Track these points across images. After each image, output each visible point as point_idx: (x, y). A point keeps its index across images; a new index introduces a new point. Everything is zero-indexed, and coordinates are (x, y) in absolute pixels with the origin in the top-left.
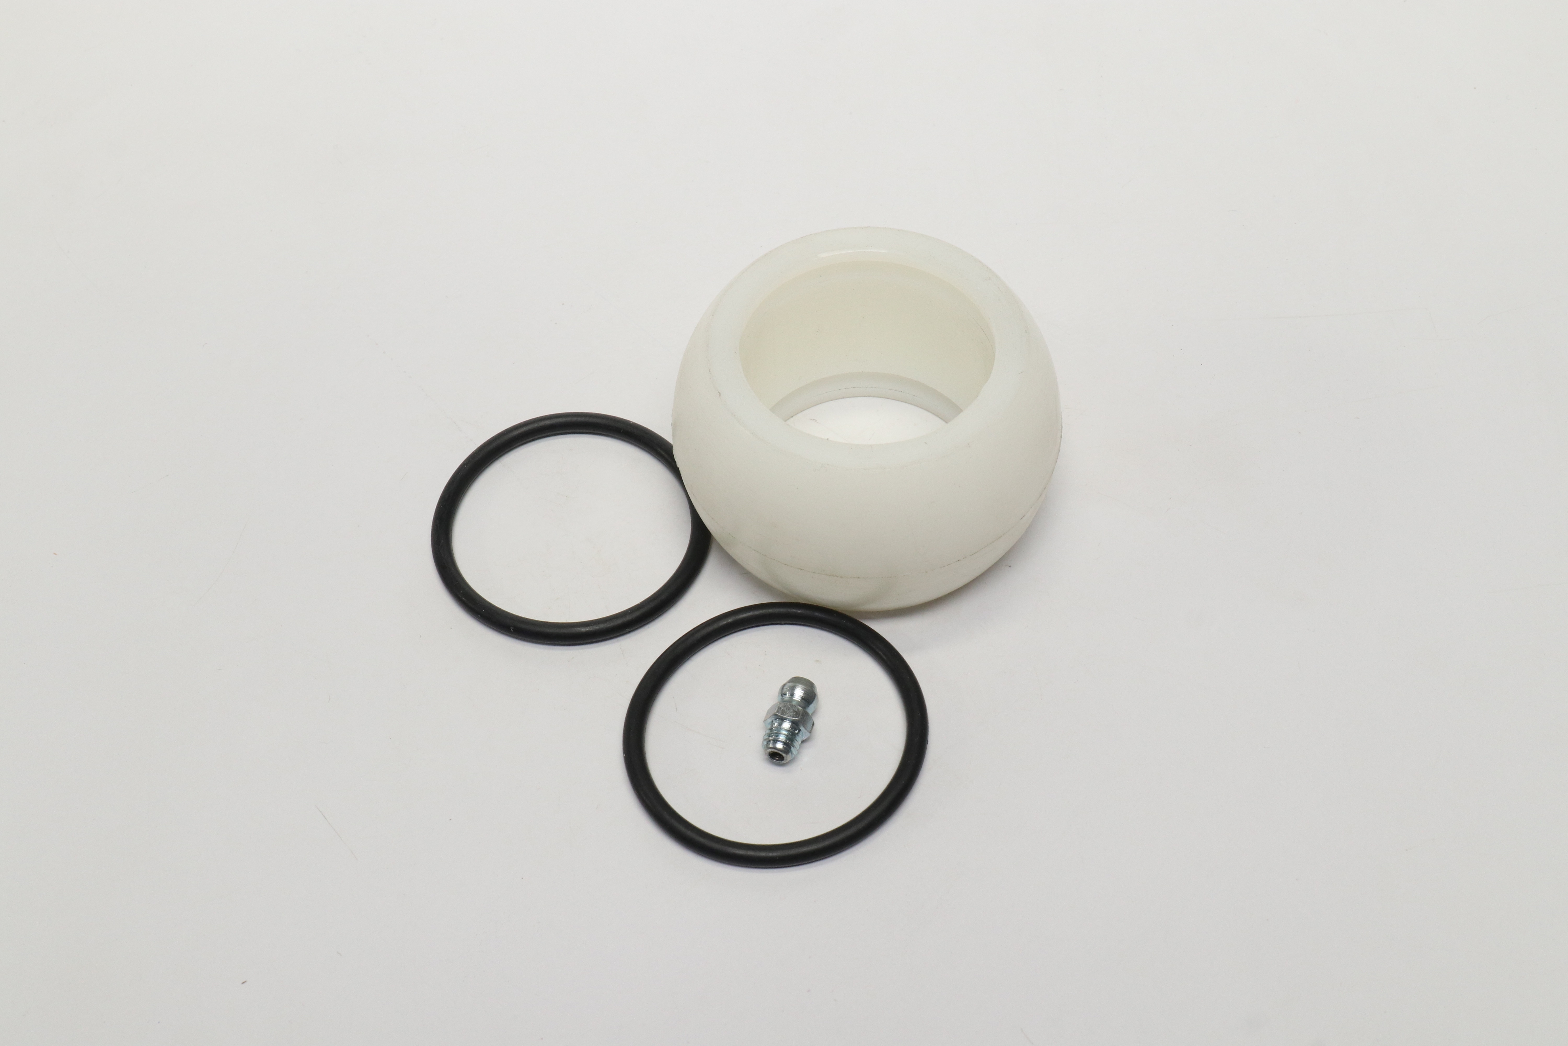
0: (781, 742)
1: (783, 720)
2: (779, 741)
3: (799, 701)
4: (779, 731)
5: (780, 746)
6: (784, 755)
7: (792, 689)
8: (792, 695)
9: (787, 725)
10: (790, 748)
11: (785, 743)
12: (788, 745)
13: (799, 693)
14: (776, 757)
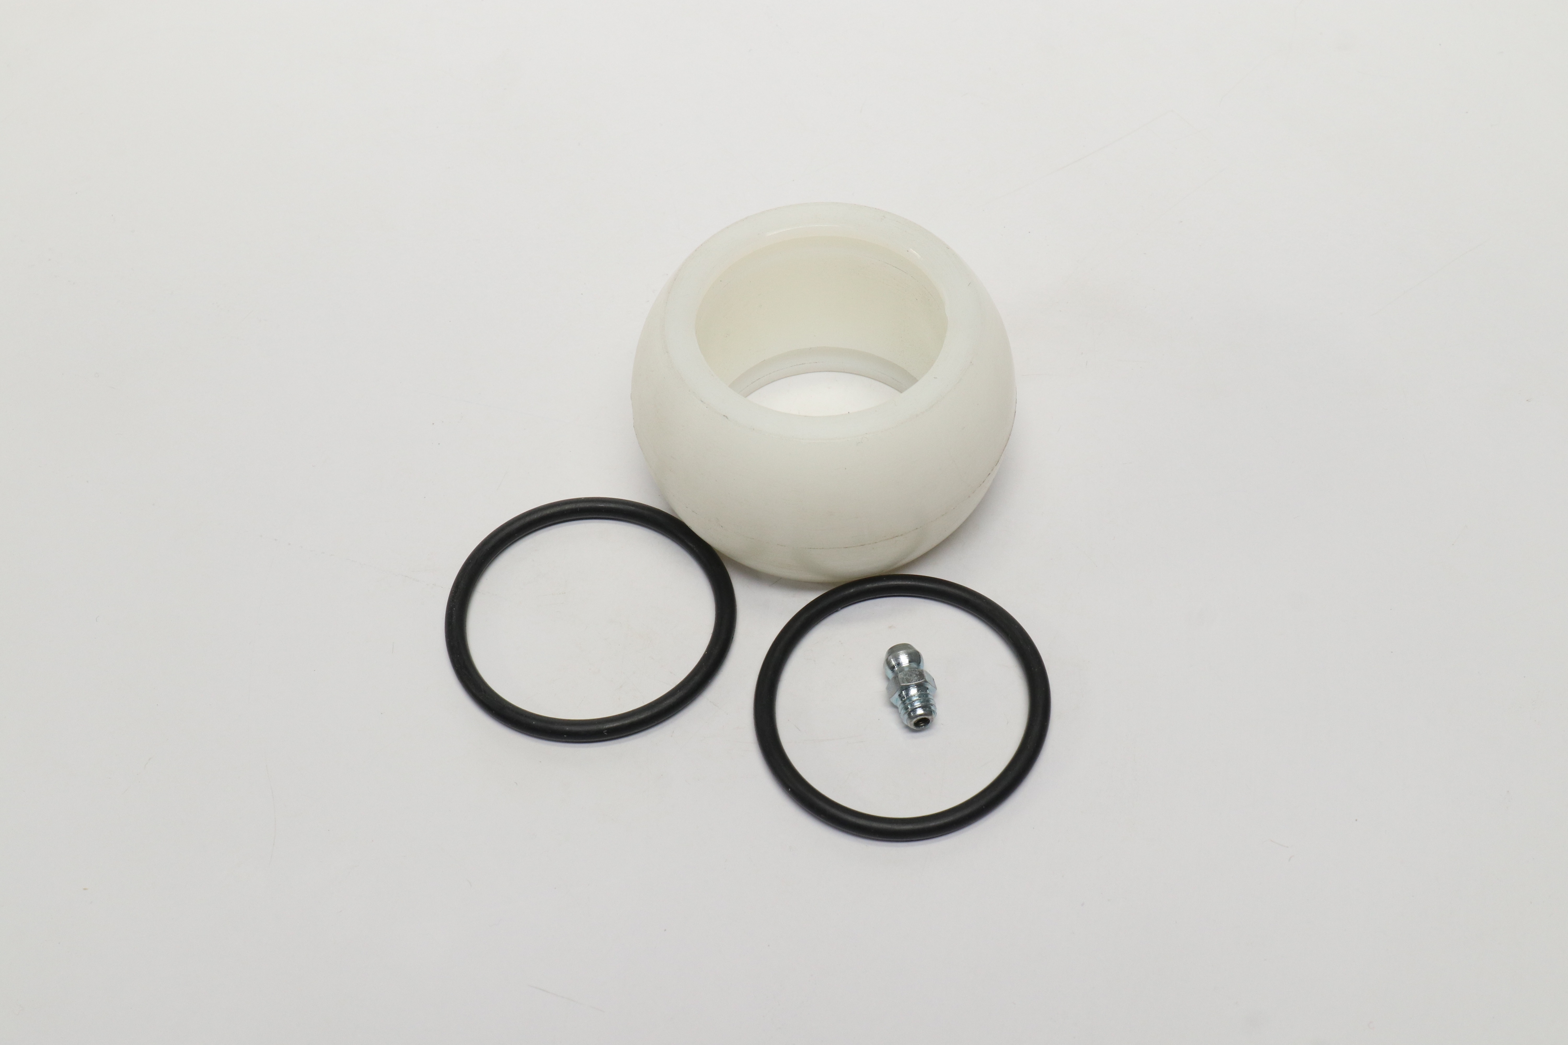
0: (919, 707)
1: (907, 689)
2: (917, 708)
3: (908, 666)
4: (910, 700)
5: (920, 711)
6: (929, 717)
7: (897, 658)
8: (899, 664)
9: (913, 691)
10: (930, 708)
11: (922, 707)
12: (927, 706)
13: (904, 660)
14: (922, 723)
